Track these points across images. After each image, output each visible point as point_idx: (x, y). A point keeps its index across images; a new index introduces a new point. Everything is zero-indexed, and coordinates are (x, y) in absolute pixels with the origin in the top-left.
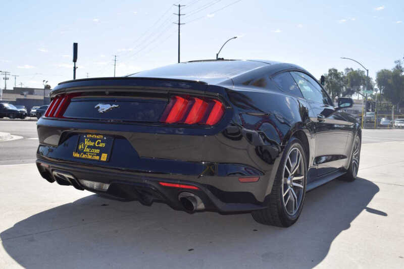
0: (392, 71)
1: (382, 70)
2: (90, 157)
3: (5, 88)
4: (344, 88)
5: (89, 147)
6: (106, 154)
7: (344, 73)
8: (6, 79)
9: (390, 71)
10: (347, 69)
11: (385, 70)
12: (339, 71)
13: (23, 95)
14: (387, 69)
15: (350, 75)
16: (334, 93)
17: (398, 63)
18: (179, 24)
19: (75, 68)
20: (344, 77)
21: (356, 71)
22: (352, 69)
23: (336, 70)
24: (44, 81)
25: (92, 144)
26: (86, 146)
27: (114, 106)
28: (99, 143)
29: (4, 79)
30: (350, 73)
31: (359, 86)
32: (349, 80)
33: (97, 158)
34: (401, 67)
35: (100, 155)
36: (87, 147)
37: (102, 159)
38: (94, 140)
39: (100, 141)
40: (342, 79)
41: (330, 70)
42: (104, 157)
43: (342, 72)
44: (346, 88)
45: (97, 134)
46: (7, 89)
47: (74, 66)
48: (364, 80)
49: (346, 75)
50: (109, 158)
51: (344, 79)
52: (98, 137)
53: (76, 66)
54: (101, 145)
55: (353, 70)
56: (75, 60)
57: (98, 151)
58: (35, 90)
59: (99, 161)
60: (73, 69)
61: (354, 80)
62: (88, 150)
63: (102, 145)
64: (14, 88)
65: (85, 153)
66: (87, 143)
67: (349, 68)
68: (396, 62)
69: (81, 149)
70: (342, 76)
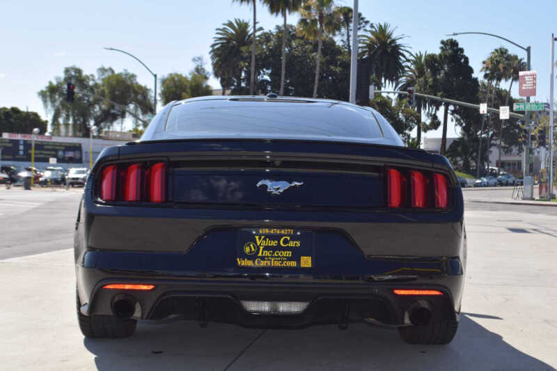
0: (189, 77)
1: (171, 75)
2: (277, 264)
4: (97, 108)
5: (266, 248)
6: (310, 258)
7: (96, 77)
9: (186, 78)
10: (103, 70)
11: (177, 75)
12: (86, 73)
14: (179, 73)
15: (107, 81)
16: (76, 118)
17: (199, 63)
20: (96, 85)
21: (120, 75)
22: (111, 70)
23: (79, 71)
25: (274, 243)
26: (261, 248)
27: (295, 183)
28: (286, 242)
30: (109, 78)
31: (127, 104)
32: (107, 91)
33: (293, 264)
34: (203, 69)
35: (295, 259)
36: (263, 249)
37: (303, 265)
38: (275, 237)
39: (288, 238)
40: (92, 89)
41: (67, 71)
42: (306, 262)
43: (92, 75)
44: (100, 108)
45: (281, 228)
48: (136, 93)
49: (100, 82)
50: (317, 262)
51: (96, 90)
52: (283, 232)
54: (292, 244)
55: (113, 72)
57: (288, 254)
59: (299, 268)
61: (117, 93)
62: (267, 253)
63: (294, 244)
65: (263, 258)
66: (262, 242)
67: (106, 67)
68: (194, 60)
69: (251, 252)
70: (91, 83)
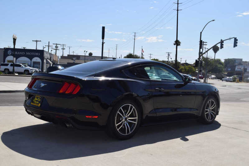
2: (35, 105)
3: (63, 55)
5: (36, 101)
6: (40, 104)
8: (63, 49)
13: (73, 60)
18: (178, 10)
19: (103, 43)
24: (85, 51)
27: (45, 85)
28: (39, 99)
29: (62, 49)
35: (38, 104)
38: (37, 98)
45: (38, 96)
46: (64, 56)
47: (102, 42)
50: (41, 106)
53: (104, 42)
56: (103, 38)
57: (38, 102)
58: (81, 57)
59: (38, 106)
60: (102, 44)
63: (40, 100)
64: (68, 55)
65: (34, 103)
66: (36, 99)
69: (34, 101)
